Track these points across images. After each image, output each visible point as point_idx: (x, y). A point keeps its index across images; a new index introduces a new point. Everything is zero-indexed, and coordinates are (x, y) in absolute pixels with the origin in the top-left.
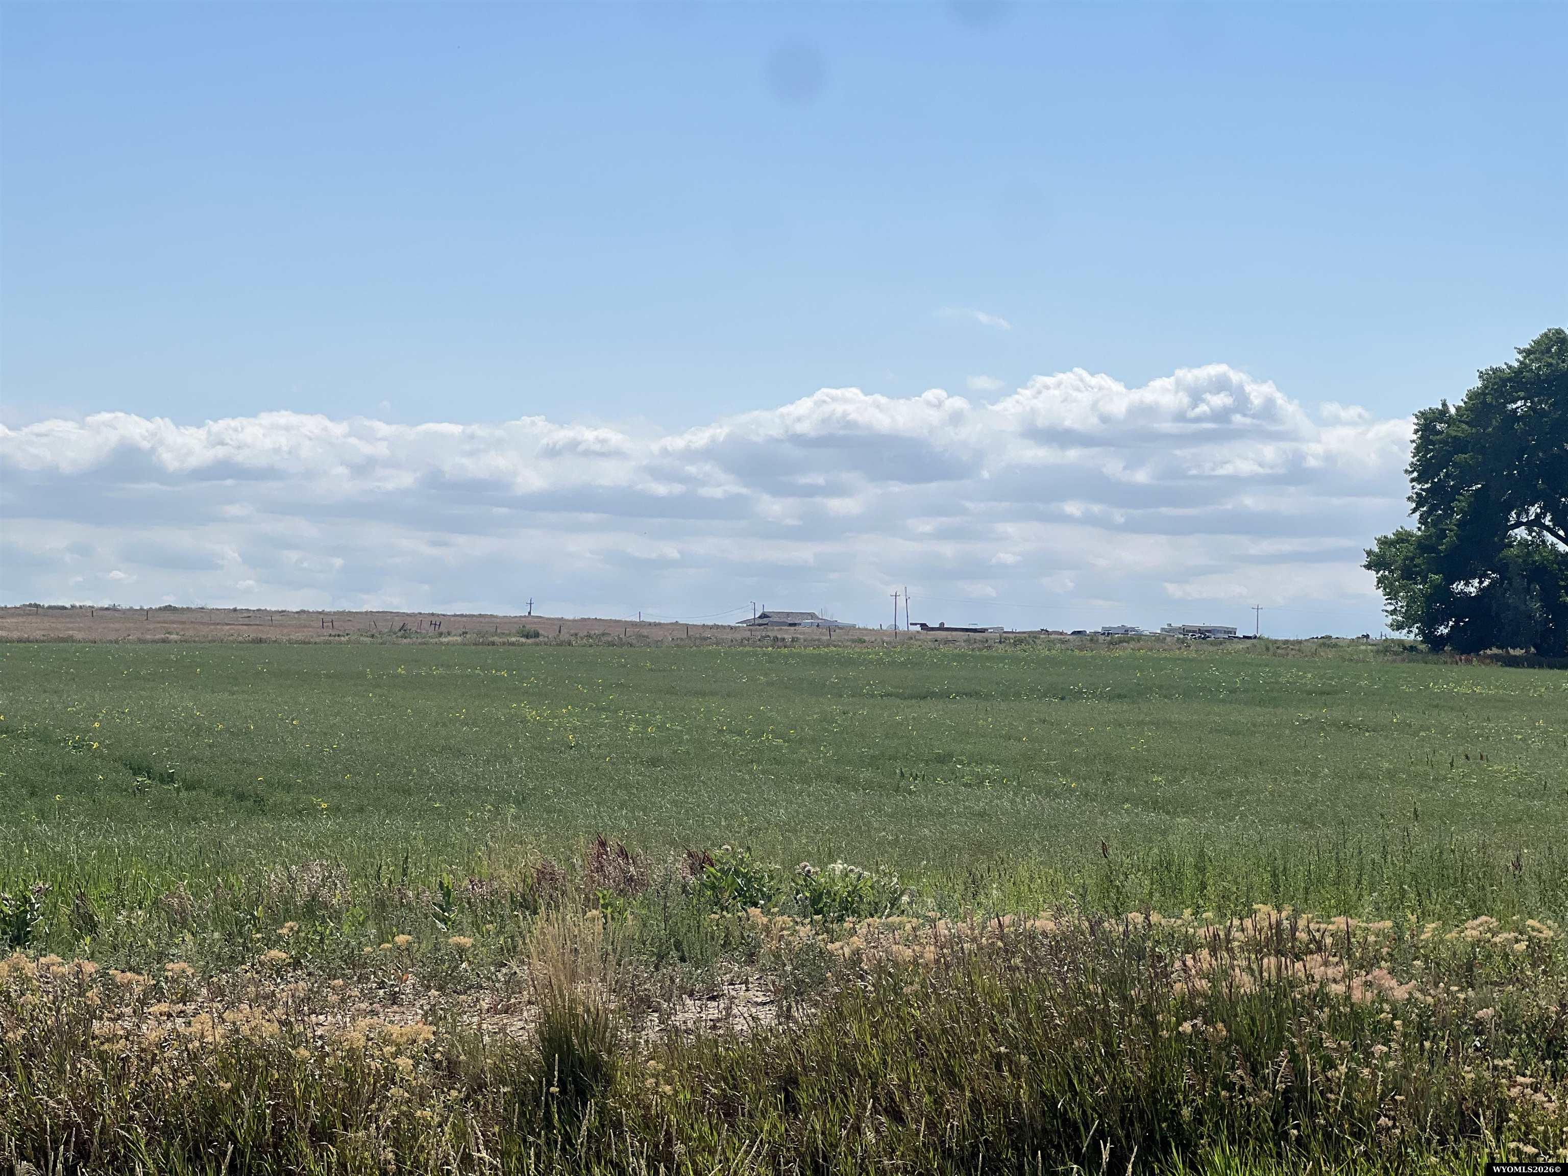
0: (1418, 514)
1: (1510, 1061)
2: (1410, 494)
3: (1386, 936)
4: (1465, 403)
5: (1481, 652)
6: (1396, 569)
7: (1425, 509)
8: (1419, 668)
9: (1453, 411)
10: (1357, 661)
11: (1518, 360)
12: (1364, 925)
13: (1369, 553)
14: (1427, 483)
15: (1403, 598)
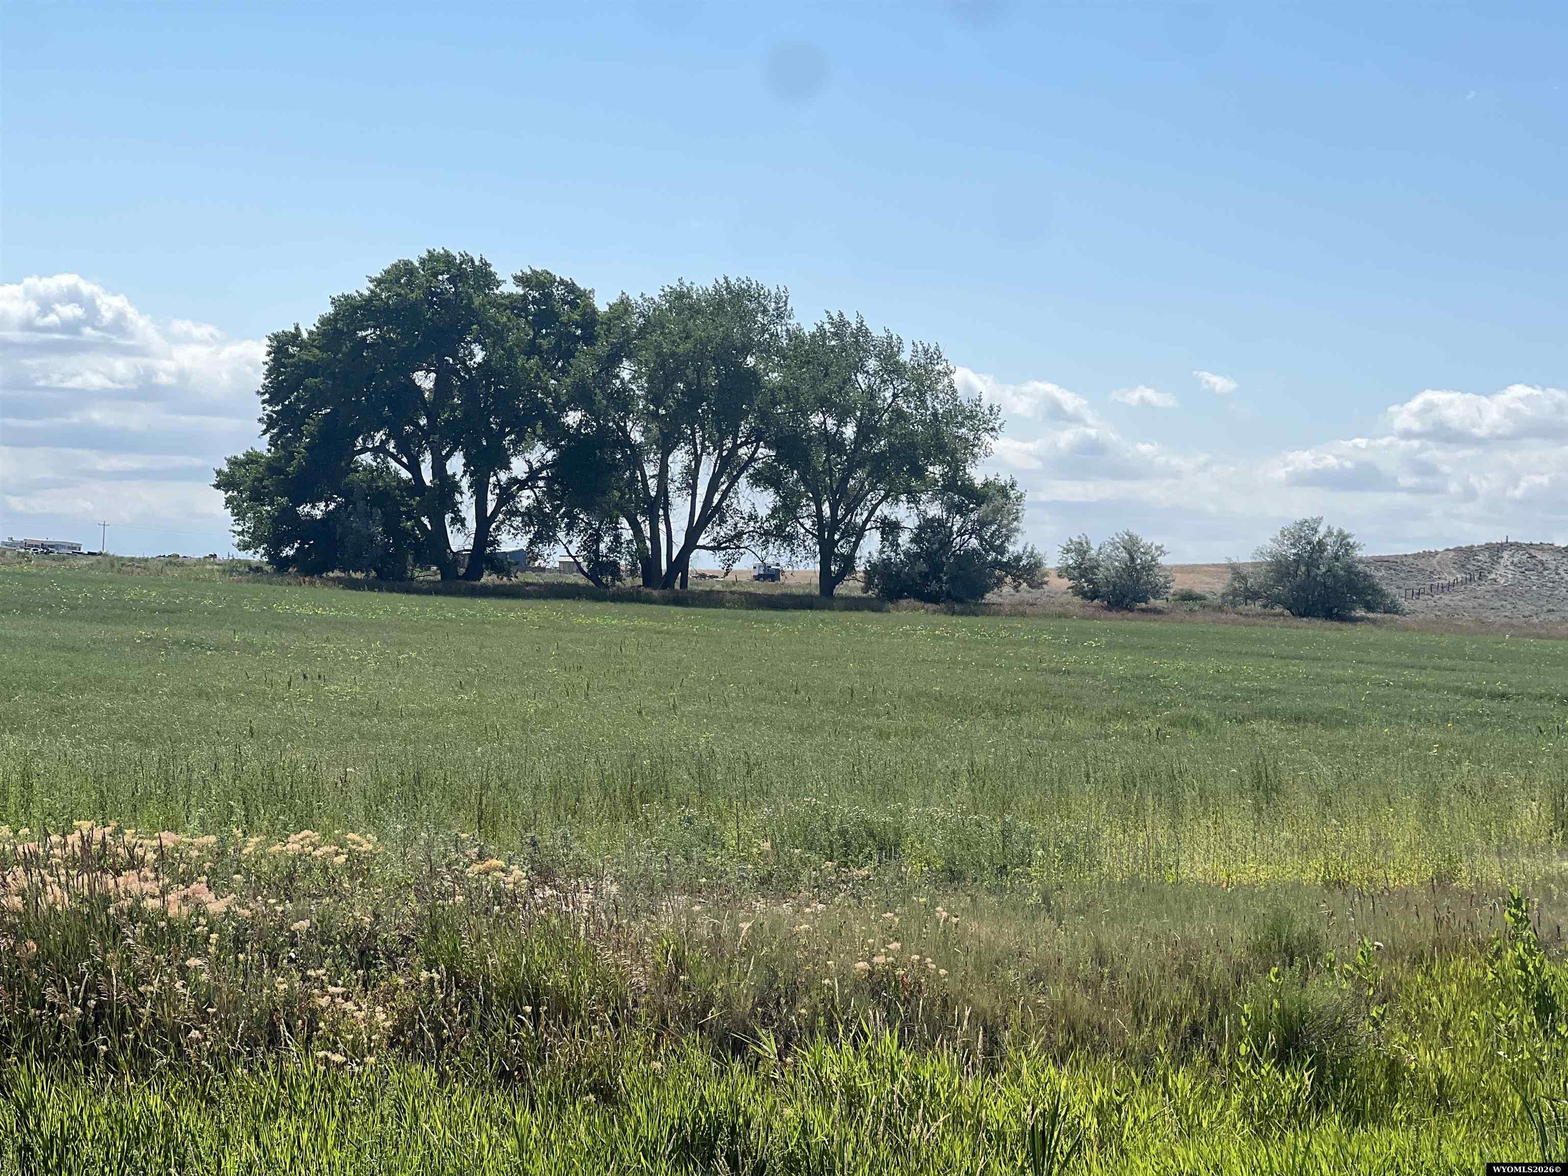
0: (268, 435)
1: (322, 971)
2: (261, 416)
3: (210, 852)
4: (317, 328)
5: (324, 575)
6: (244, 490)
7: (275, 431)
8: (264, 589)
9: (305, 335)
10: (204, 580)
11: (368, 289)
12: (189, 840)
13: (219, 473)
14: (278, 405)
15: (250, 518)
